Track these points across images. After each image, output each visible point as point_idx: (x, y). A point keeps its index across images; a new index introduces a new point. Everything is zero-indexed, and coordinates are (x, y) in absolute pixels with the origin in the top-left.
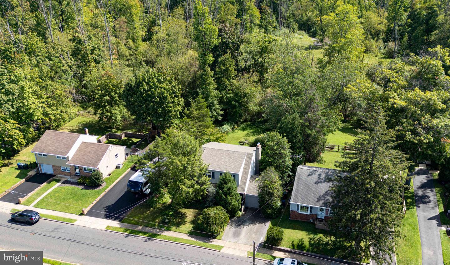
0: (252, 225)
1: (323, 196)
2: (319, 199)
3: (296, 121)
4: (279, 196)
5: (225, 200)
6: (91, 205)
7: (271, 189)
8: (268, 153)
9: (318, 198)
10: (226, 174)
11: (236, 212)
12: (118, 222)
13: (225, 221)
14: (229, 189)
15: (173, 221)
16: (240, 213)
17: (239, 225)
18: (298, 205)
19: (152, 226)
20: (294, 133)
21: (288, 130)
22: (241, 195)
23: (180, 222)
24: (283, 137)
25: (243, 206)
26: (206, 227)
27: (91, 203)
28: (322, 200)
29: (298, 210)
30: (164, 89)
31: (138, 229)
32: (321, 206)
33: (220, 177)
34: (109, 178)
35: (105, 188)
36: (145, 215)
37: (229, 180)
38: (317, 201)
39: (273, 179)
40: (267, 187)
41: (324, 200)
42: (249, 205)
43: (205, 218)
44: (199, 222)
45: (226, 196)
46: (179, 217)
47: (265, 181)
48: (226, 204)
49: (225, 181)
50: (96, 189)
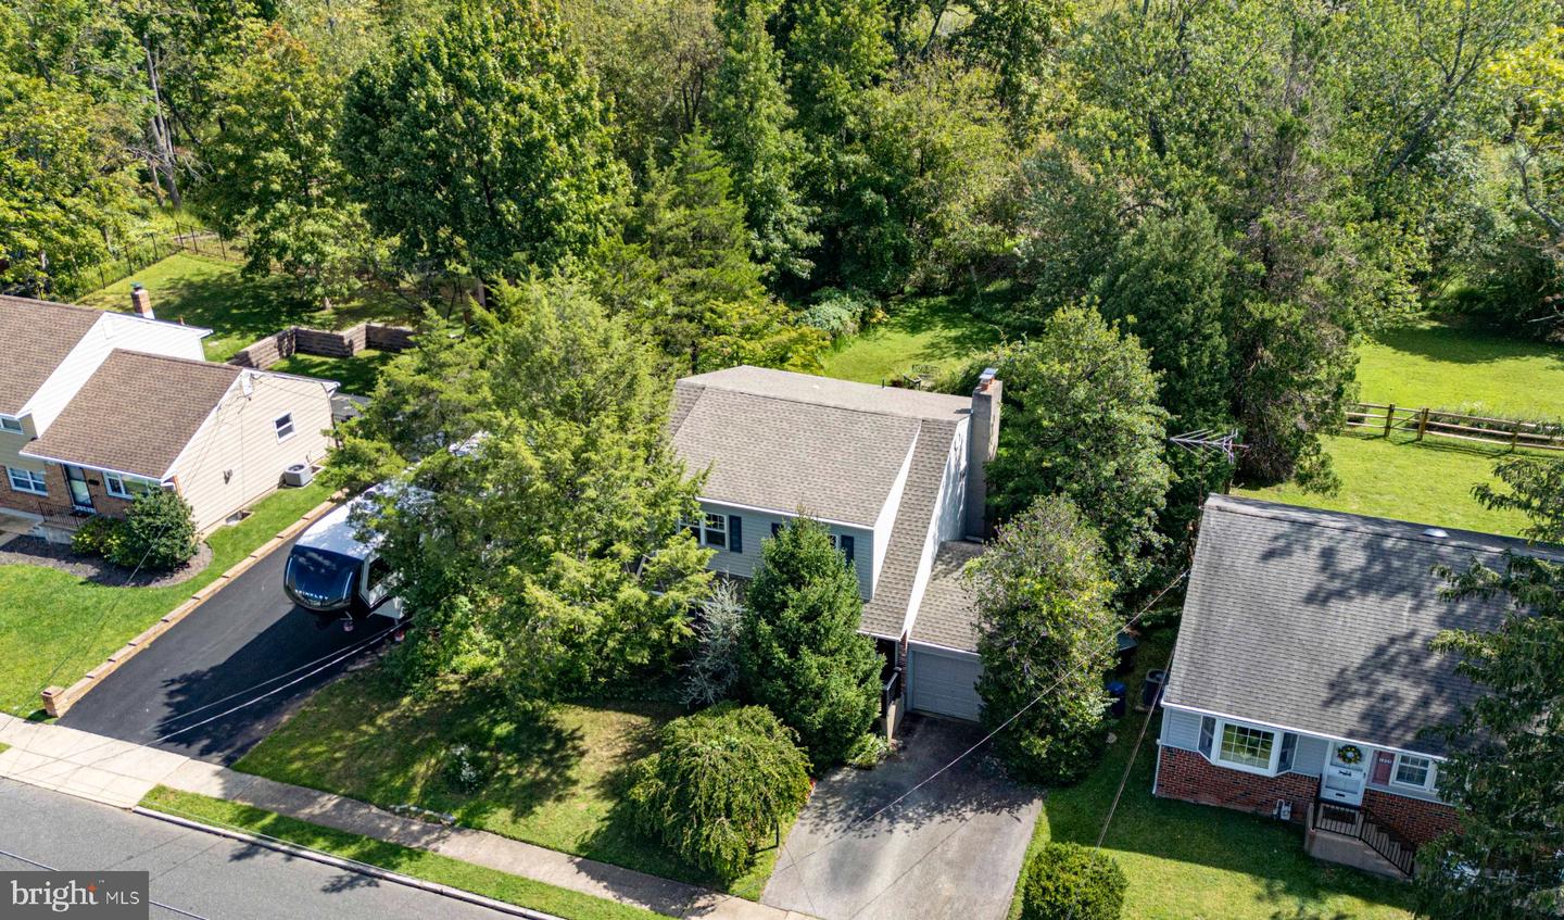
0: (938, 818)
1: (1365, 672)
2: (1339, 691)
3: (1195, 252)
4: (1095, 661)
5: (788, 675)
6: (103, 670)
7: (1056, 622)
8: (1036, 423)
9: (1332, 685)
10: (797, 527)
11: (851, 741)
12: (220, 768)
13: (787, 796)
14: (812, 614)
15: (508, 779)
16: (876, 746)
17: (867, 816)
18: (1209, 723)
19: (392, 801)
20: (1187, 317)
21: (1151, 301)
22: (885, 646)
23: (545, 781)
24: (1122, 338)
25: (892, 709)
26: (674, 826)
27: (106, 654)
28: (1353, 695)
29: (1206, 745)
30: (533, 105)
31: (317, 810)
32: (1351, 734)
33: (769, 543)
34: (236, 530)
35: (203, 578)
36: (365, 733)
37: (817, 566)
38: (1327, 703)
39: (1069, 565)
40: (1030, 608)
41: (1369, 694)
42: (925, 704)
43: (673, 774)
44: (639, 793)
45: (793, 653)
46: (541, 752)
47: (1020, 574)
48: (798, 693)
49: (790, 569)
50: (153, 585)
